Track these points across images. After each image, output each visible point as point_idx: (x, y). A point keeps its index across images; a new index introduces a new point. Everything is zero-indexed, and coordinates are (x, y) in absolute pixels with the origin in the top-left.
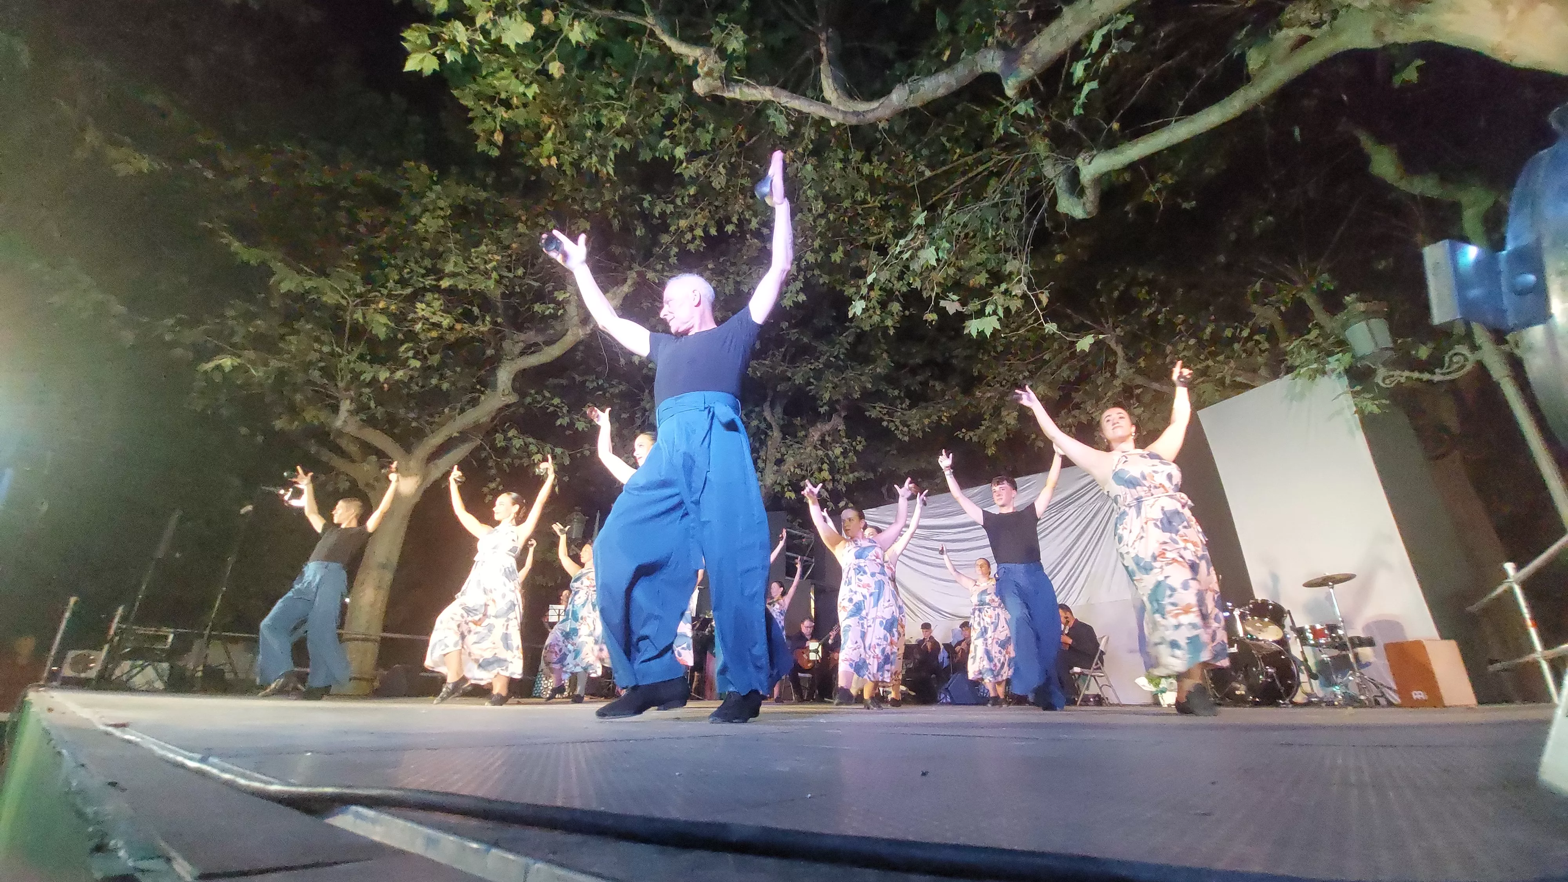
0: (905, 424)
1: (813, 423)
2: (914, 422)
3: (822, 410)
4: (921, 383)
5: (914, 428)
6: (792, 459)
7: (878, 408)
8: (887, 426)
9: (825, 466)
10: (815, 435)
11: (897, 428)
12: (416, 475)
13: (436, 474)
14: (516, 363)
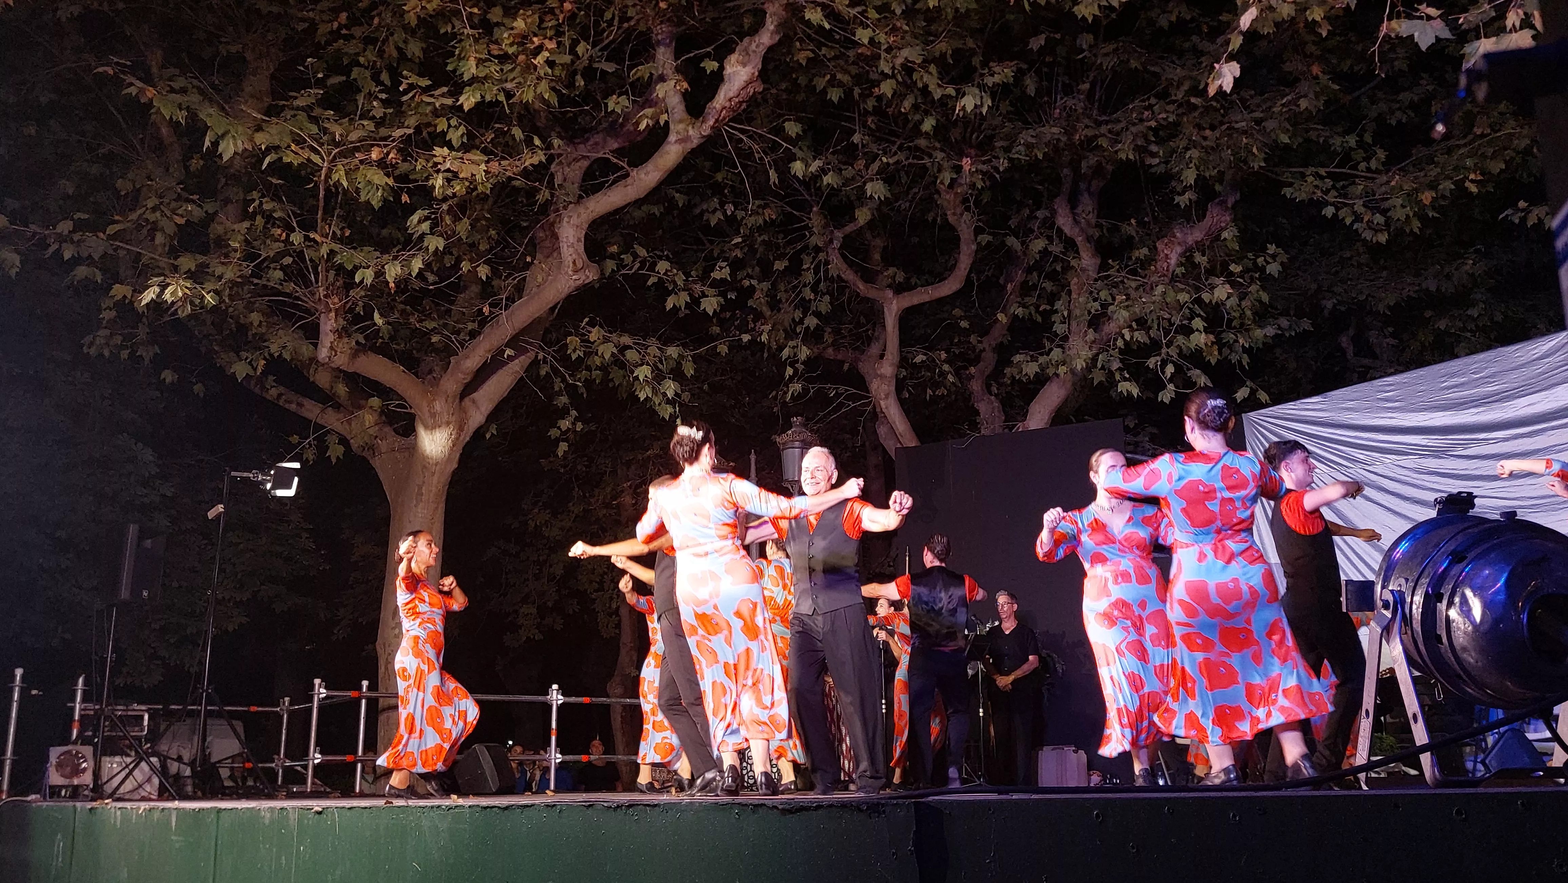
0: (1373, 206)
1: (1164, 231)
2: (1400, 201)
3: (1183, 201)
4: (1412, 106)
5: (1399, 214)
6: (1125, 314)
7: (1310, 179)
8: (1335, 215)
9: (1198, 323)
10: (1170, 255)
11: (1358, 218)
12: (448, 424)
13: (477, 417)
14: (586, 208)
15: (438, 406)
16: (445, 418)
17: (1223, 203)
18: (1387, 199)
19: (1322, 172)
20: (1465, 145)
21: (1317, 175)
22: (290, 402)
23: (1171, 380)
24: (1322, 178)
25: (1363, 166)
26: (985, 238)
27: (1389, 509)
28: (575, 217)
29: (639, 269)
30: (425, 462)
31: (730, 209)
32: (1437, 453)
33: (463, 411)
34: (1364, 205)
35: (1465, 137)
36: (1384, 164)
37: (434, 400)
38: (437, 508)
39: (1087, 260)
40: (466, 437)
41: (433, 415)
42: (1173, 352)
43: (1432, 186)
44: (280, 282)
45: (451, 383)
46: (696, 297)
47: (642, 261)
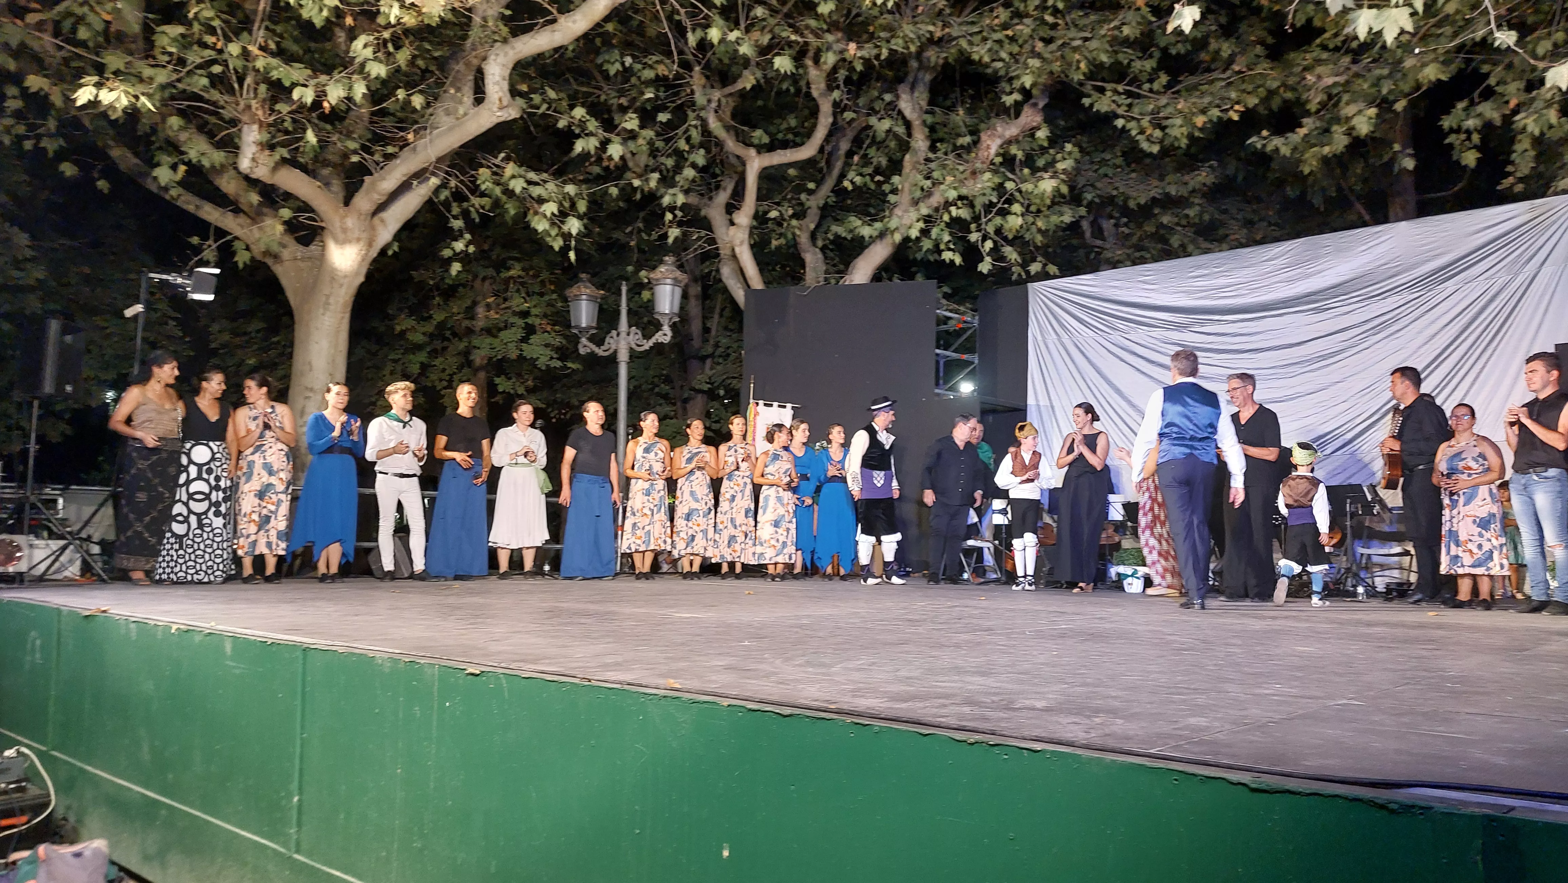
0: (1156, 123)
1: (988, 122)
3: (1009, 100)
5: (1174, 132)
7: (1111, 96)
8: (1125, 127)
10: (991, 145)
11: (1142, 131)
12: (358, 240)
13: (383, 237)
14: (513, 48)
15: (350, 222)
16: (357, 234)
17: (1035, 105)
18: (1167, 118)
19: (1120, 88)
20: (1224, 79)
21: (1116, 92)
22: (188, 203)
23: (988, 254)
24: (1118, 93)
25: (1147, 86)
27: (1138, 370)
28: (502, 54)
29: (548, 109)
30: (334, 276)
31: (628, 60)
32: (1179, 327)
33: (372, 227)
34: (1150, 122)
35: (1224, 71)
36: (1164, 87)
37: (346, 216)
38: (343, 318)
39: (920, 142)
40: (374, 253)
41: (345, 230)
42: (992, 230)
43: (1203, 112)
44: (205, 89)
45: (363, 201)
46: (605, 144)
47: (550, 102)
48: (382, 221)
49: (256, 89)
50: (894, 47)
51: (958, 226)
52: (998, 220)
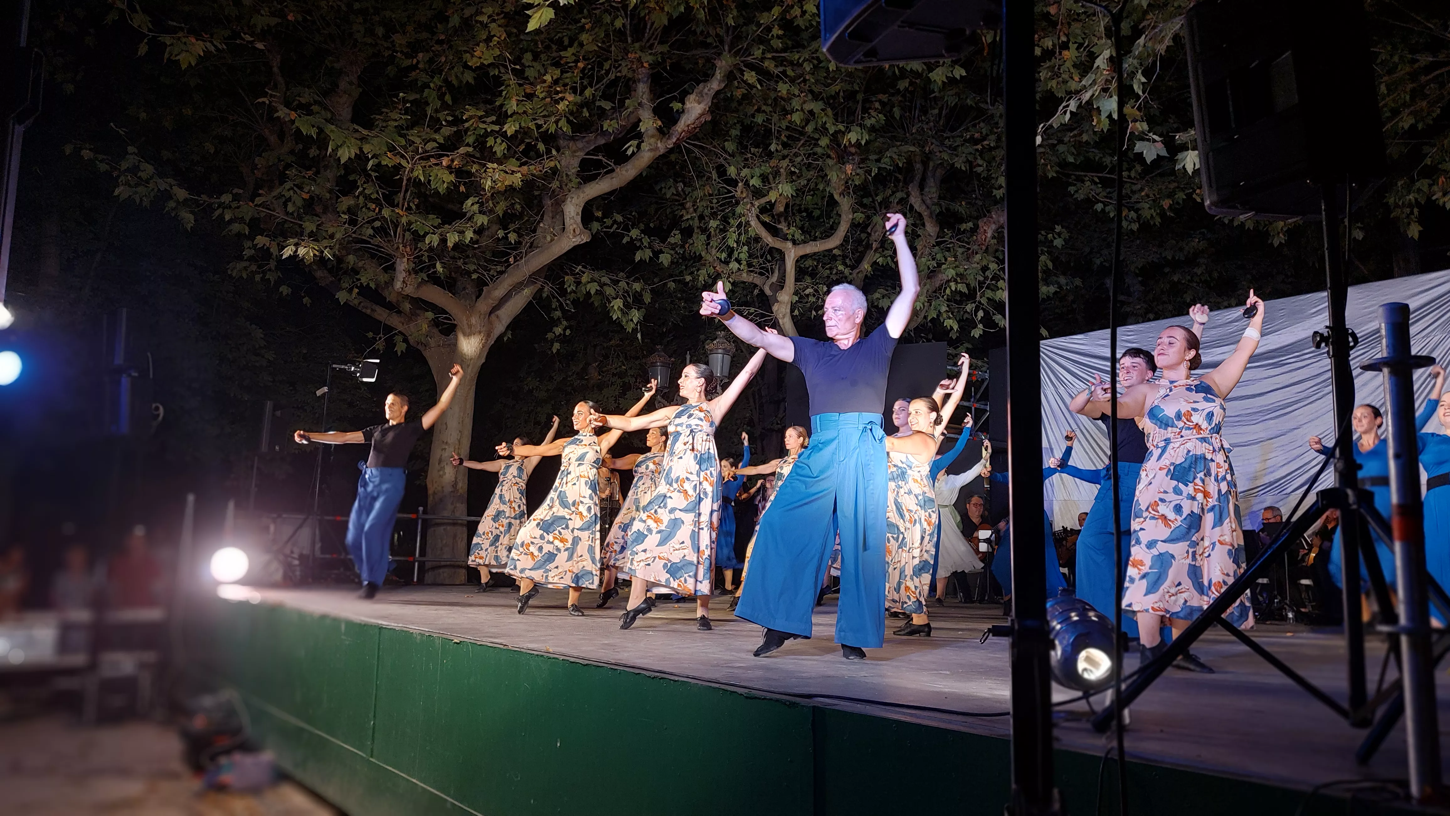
2: (1148, 204)
5: (1147, 213)
6: (953, 272)
7: (1088, 183)
8: (1102, 210)
10: (988, 230)
12: (479, 332)
13: (499, 328)
14: (584, 192)
15: (473, 320)
16: (478, 328)
18: (1140, 202)
21: (1093, 181)
22: (366, 308)
23: (981, 322)
24: (1096, 183)
26: (860, 216)
28: (576, 197)
30: (462, 357)
33: (490, 323)
37: (471, 316)
39: (930, 229)
40: (491, 342)
41: (470, 326)
42: (984, 301)
43: (1171, 195)
44: (372, 237)
45: (483, 305)
46: (657, 254)
47: (619, 224)
48: (497, 317)
49: (404, 235)
50: (883, 166)
51: (958, 299)
52: (989, 294)
